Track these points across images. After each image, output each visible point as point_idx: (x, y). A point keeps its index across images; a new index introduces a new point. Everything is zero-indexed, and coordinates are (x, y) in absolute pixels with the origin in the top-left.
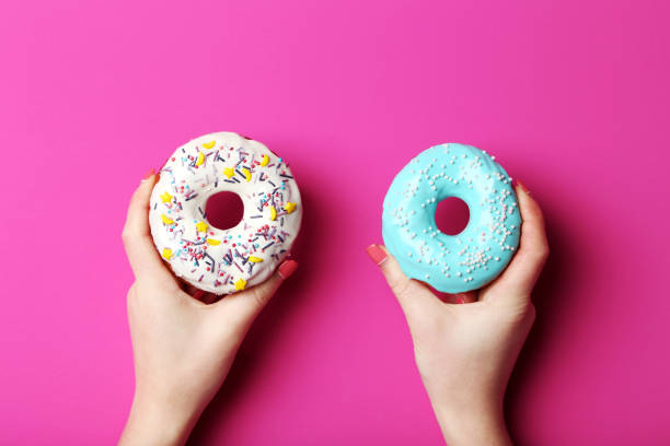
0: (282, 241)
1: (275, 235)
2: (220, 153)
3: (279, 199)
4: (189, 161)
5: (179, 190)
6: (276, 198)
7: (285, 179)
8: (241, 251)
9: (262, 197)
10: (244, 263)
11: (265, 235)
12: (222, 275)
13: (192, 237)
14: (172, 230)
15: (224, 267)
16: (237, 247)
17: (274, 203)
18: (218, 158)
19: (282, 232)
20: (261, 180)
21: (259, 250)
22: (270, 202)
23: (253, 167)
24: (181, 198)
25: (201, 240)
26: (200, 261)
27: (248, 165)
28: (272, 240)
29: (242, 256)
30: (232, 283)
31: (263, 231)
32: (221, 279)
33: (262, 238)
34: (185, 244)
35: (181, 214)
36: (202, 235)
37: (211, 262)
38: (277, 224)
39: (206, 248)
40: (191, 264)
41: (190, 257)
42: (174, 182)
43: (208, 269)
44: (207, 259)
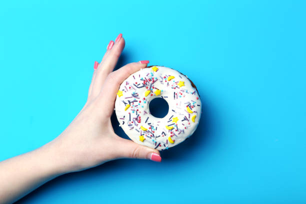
0: (129, 125)
1: (133, 124)
2: (187, 121)
3: (149, 136)
4: (192, 105)
5: (182, 92)
6: (150, 134)
7: (157, 145)
8: (135, 103)
9: (155, 128)
10: (129, 101)
11: (136, 119)
12: (130, 88)
13: (156, 85)
14: (165, 77)
15: (132, 91)
16: (138, 102)
17: (149, 132)
18: (185, 119)
19: (133, 128)
20: (163, 132)
21: (131, 112)
22: (150, 130)
23: (172, 133)
24: (177, 91)
25: (152, 88)
26: (143, 82)
27: (174, 130)
28: (132, 120)
29: (133, 102)
30: (123, 90)
31: (139, 119)
32: (128, 86)
33: (136, 116)
34: (155, 80)
35: (170, 86)
36: (154, 90)
37: (139, 86)
38: (138, 128)
39: (147, 88)
40: (144, 76)
41: (147, 78)
42: (187, 92)
43: (136, 83)
44: (141, 85)
